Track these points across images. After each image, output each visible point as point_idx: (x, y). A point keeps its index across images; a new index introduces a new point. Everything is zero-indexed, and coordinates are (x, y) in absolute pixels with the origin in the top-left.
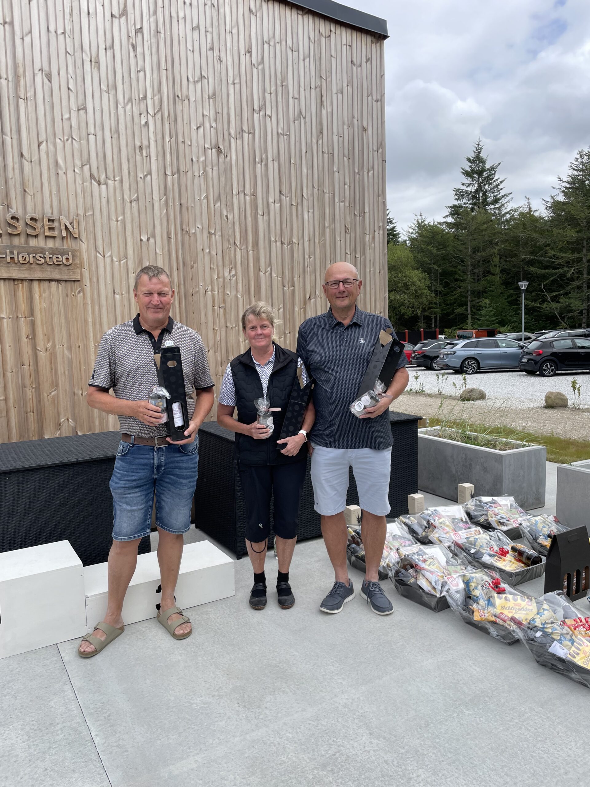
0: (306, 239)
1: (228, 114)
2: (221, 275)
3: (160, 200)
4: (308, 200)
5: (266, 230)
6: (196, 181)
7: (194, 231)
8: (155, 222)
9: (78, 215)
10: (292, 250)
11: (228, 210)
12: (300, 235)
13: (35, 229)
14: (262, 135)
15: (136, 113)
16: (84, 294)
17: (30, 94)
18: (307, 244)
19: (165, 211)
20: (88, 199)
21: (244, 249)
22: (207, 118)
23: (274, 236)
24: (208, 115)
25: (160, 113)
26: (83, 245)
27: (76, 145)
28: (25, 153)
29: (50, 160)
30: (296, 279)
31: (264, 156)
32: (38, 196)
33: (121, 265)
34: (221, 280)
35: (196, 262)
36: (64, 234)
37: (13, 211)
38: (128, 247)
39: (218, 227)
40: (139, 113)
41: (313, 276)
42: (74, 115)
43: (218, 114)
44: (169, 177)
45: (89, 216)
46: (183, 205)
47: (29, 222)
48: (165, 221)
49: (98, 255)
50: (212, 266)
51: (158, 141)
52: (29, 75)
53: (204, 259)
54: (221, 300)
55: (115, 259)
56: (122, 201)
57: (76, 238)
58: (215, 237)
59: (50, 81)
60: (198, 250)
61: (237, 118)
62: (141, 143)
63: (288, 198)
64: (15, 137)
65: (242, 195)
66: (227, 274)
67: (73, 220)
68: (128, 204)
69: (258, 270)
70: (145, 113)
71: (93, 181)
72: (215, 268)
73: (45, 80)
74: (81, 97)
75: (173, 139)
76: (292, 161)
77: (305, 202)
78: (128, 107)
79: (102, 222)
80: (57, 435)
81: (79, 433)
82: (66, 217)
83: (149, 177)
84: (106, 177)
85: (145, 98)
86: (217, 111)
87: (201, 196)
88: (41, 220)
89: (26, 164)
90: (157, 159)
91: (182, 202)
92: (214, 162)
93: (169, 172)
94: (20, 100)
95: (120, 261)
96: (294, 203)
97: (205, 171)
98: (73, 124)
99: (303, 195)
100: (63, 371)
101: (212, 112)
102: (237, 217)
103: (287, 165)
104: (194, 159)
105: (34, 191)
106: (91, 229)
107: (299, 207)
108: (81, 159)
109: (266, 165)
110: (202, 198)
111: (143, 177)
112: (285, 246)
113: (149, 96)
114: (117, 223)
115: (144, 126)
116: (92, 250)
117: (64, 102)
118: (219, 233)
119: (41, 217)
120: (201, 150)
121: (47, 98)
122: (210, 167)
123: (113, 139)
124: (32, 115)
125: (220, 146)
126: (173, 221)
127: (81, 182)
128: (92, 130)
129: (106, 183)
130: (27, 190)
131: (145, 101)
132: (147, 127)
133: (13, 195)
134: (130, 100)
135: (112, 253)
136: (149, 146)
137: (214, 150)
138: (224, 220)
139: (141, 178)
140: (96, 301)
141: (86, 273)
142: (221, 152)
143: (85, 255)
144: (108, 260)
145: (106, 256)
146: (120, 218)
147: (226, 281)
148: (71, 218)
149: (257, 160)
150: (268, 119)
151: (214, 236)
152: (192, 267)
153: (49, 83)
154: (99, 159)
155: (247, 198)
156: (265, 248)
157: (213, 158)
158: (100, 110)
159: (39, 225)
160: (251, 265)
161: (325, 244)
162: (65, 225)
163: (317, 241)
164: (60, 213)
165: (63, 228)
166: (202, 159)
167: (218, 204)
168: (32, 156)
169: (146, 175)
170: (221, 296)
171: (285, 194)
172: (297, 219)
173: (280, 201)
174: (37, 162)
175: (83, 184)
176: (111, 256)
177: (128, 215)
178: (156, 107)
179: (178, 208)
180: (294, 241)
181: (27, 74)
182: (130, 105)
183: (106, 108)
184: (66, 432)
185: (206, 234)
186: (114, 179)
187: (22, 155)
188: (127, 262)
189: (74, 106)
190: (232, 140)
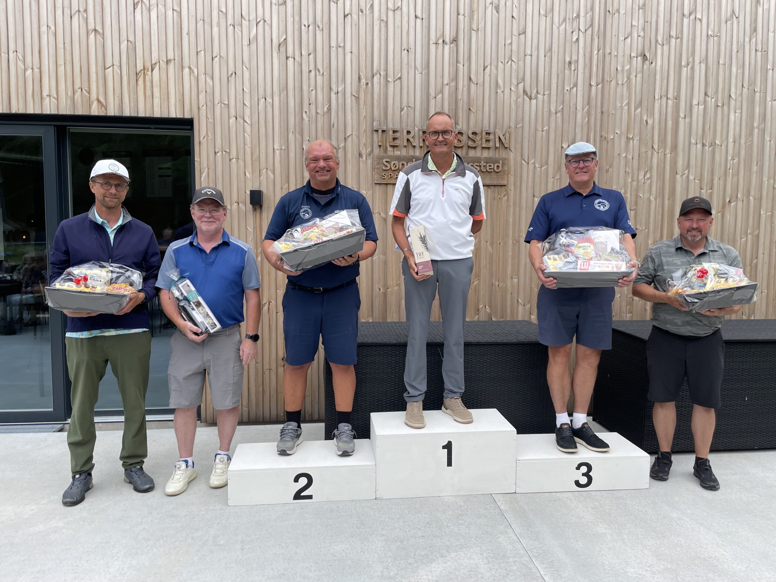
0: (731, 140)
1: (657, 22)
2: (635, 178)
3: (583, 109)
4: (736, 100)
5: (687, 132)
6: (619, 89)
7: (612, 137)
8: (577, 130)
9: (510, 127)
10: (713, 151)
11: (649, 114)
12: (724, 136)
13: (474, 141)
14: (690, 39)
15: (569, 30)
16: (508, 197)
17: (481, 25)
18: (731, 145)
19: (587, 119)
20: (520, 112)
21: (662, 152)
22: (636, 28)
23: (695, 138)
24: (637, 25)
25: (591, 29)
26: (512, 153)
27: (514, 66)
28: (473, 77)
29: (492, 81)
30: (715, 181)
31: (691, 60)
32: (480, 113)
33: (542, 171)
34: (635, 183)
35: (611, 166)
36: (498, 145)
37: (459, 127)
38: (550, 155)
39: (637, 131)
40: (571, 31)
41: (735, 179)
42: (515, 39)
43: (646, 23)
44: (593, 87)
45: (519, 127)
46: (604, 113)
47: (471, 136)
48: (585, 129)
49: (523, 162)
50: (627, 170)
51: (586, 55)
52: (481, 9)
53: (620, 163)
54: (633, 203)
55: (537, 166)
56: (548, 113)
57: (506, 148)
58: (633, 141)
59: (498, 12)
60: (615, 155)
61: (666, 24)
62: (571, 58)
63: (713, 100)
64: (466, 64)
65: (664, 99)
66: (641, 177)
67: (506, 132)
68: (554, 116)
69: (674, 172)
70: (577, 30)
71: (525, 97)
72: (630, 171)
73: (494, 11)
74: (522, 23)
75: (601, 51)
76: (721, 62)
77: (733, 103)
78: (563, 27)
79: (529, 133)
80: (476, 318)
81: (493, 319)
82: (500, 130)
83: (575, 89)
84: (537, 92)
85: (578, 16)
86: (646, 21)
87: (622, 103)
88: (480, 134)
89: (473, 86)
90: (584, 72)
91: (604, 110)
92: (638, 69)
93: (593, 83)
94: (473, 31)
95: (541, 167)
96: (720, 104)
97: (629, 78)
98: (513, 49)
99: (730, 96)
100: (485, 264)
101: (641, 21)
102: (657, 121)
103: (715, 66)
104: (619, 69)
105: (476, 109)
106: (520, 139)
107: (725, 108)
108: (517, 78)
109: (693, 68)
110: (624, 105)
111: (569, 90)
112: (707, 148)
113: (582, 14)
114: (542, 133)
115: (575, 42)
116: (519, 158)
117: (508, 29)
118: (637, 138)
119: (480, 131)
120: (627, 59)
121: (495, 28)
122: (634, 74)
123: (546, 57)
124: (481, 43)
125: (646, 54)
126: (593, 128)
127: (515, 99)
128: (529, 52)
129: (536, 98)
130: (471, 109)
131: (578, 19)
132: (577, 44)
133: (460, 114)
134: (565, 20)
135: (535, 160)
136: (577, 61)
137: (639, 58)
138: (644, 124)
139: (567, 90)
140: (518, 203)
141: (512, 179)
142: (647, 59)
143: (512, 162)
144: (531, 167)
145: (530, 163)
146: (545, 129)
147: (640, 184)
148: (504, 130)
149: (683, 64)
150: (698, 22)
151: (631, 141)
152: (607, 171)
153: (497, 14)
154: (533, 76)
155: (670, 102)
156: (683, 151)
157: (638, 66)
158: (537, 33)
159: (478, 138)
160: (668, 168)
161: (752, 145)
162: (499, 137)
163: (743, 141)
164: (495, 127)
165: (497, 140)
166: (627, 67)
167: (639, 110)
168: (478, 79)
169: (573, 88)
170: (633, 199)
171: (710, 96)
172: (722, 120)
173: (705, 102)
174: (482, 83)
175: (517, 100)
176: (534, 163)
177: (553, 125)
178: (587, 23)
179: (599, 116)
180: (717, 142)
181: (480, 9)
182: (564, 24)
183: (542, 30)
184: (483, 317)
185: (624, 140)
186: (544, 93)
187: (470, 78)
188: (547, 168)
189: (515, 32)
190: (659, 47)
